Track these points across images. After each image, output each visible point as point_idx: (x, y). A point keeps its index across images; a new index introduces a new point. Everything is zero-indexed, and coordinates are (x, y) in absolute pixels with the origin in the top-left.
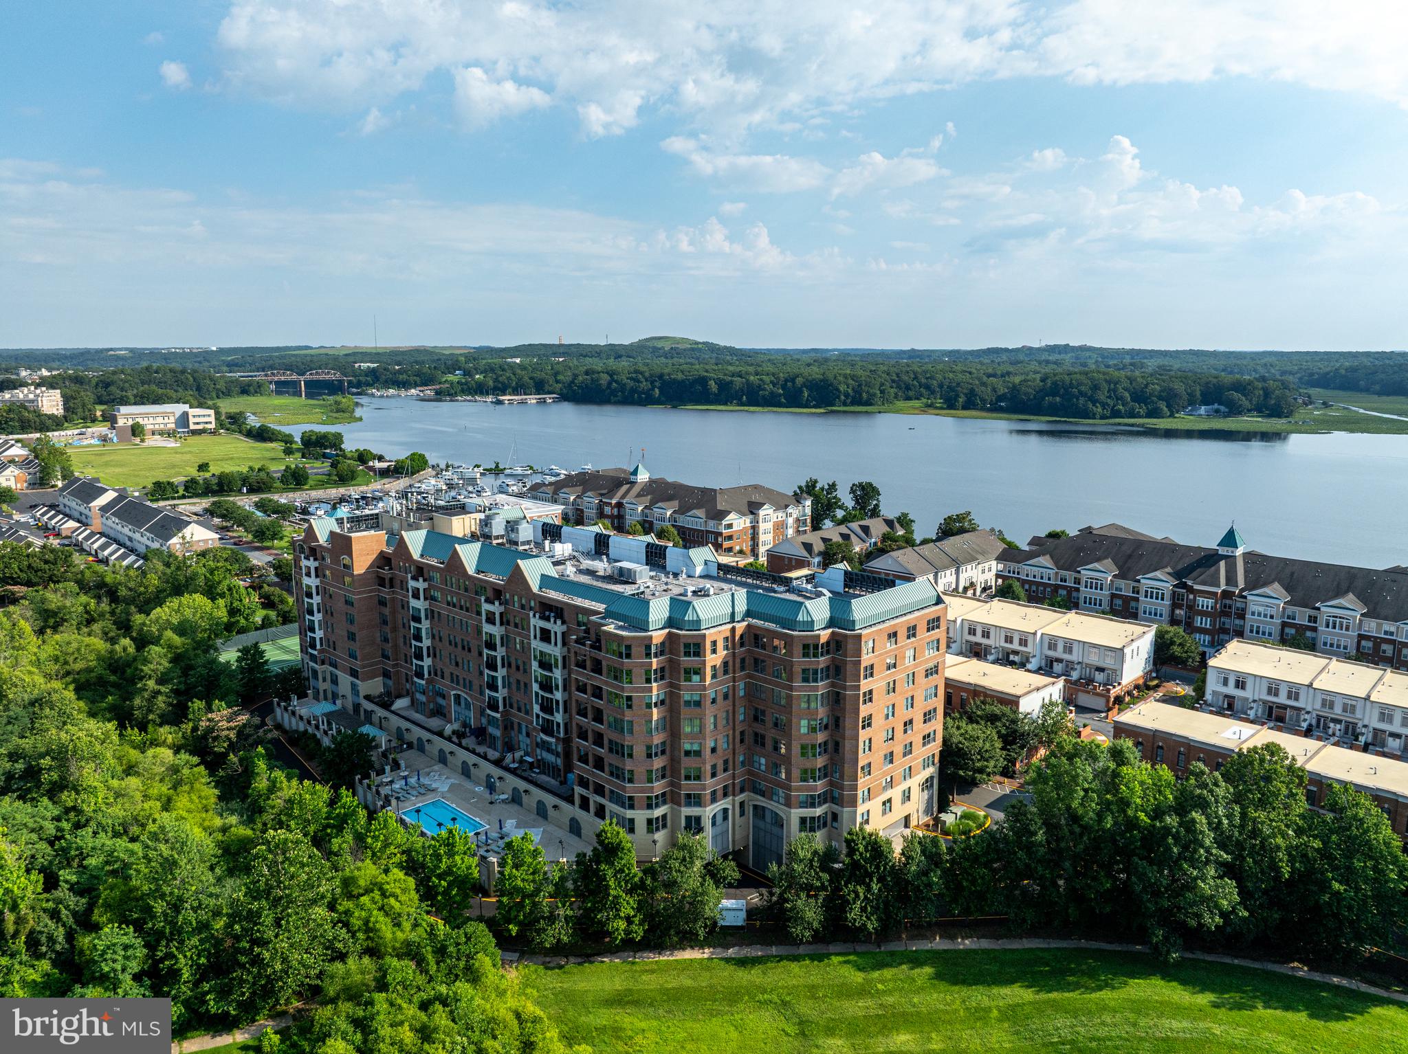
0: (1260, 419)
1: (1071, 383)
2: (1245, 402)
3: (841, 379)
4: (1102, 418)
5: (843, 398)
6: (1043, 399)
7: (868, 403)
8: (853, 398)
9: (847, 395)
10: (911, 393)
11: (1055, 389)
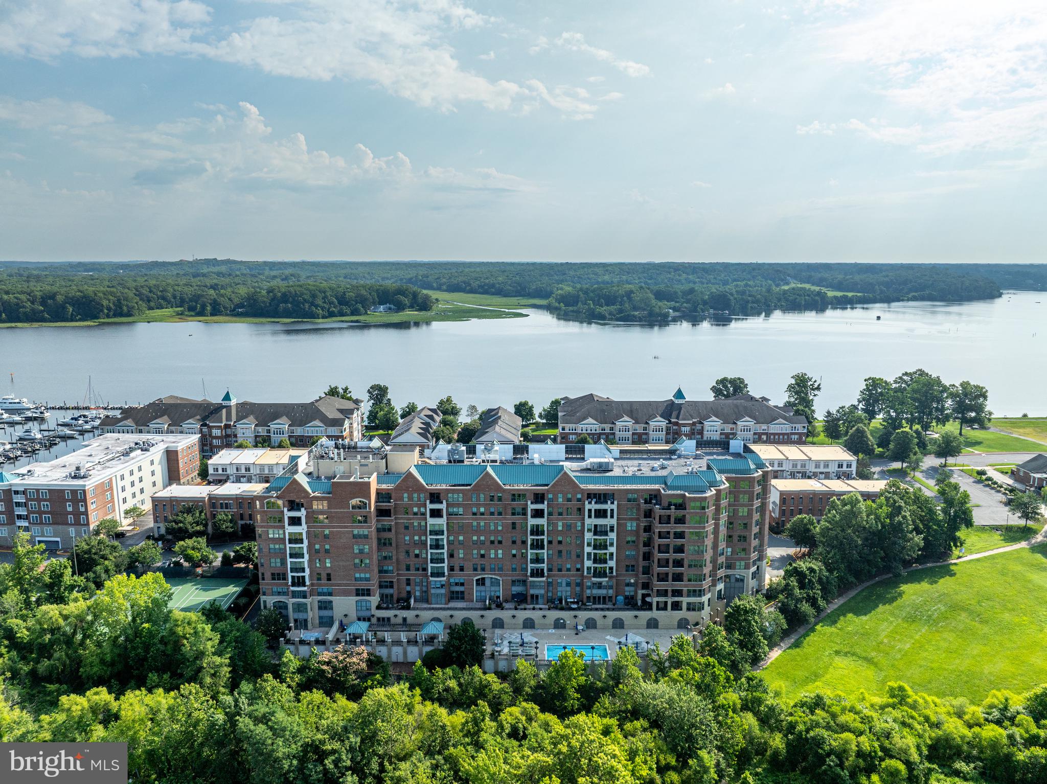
0: (416, 313)
1: (296, 294)
2: (406, 301)
3: (101, 295)
4: (323, 318)
5: (106, 311)
6: (278, 306)
7: (129, 315)
8: (115, 311)
9: (109, 309)
10: (152, 304)
11: (285, 298)
